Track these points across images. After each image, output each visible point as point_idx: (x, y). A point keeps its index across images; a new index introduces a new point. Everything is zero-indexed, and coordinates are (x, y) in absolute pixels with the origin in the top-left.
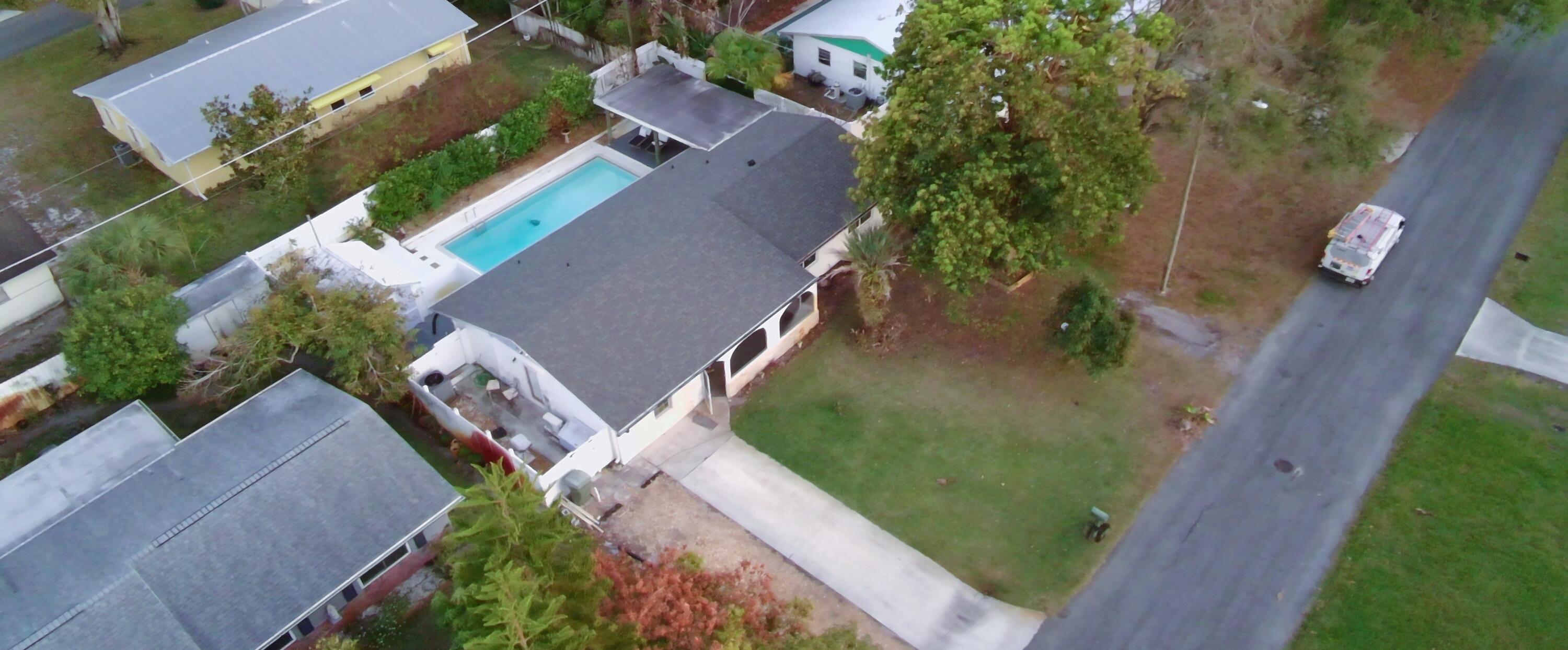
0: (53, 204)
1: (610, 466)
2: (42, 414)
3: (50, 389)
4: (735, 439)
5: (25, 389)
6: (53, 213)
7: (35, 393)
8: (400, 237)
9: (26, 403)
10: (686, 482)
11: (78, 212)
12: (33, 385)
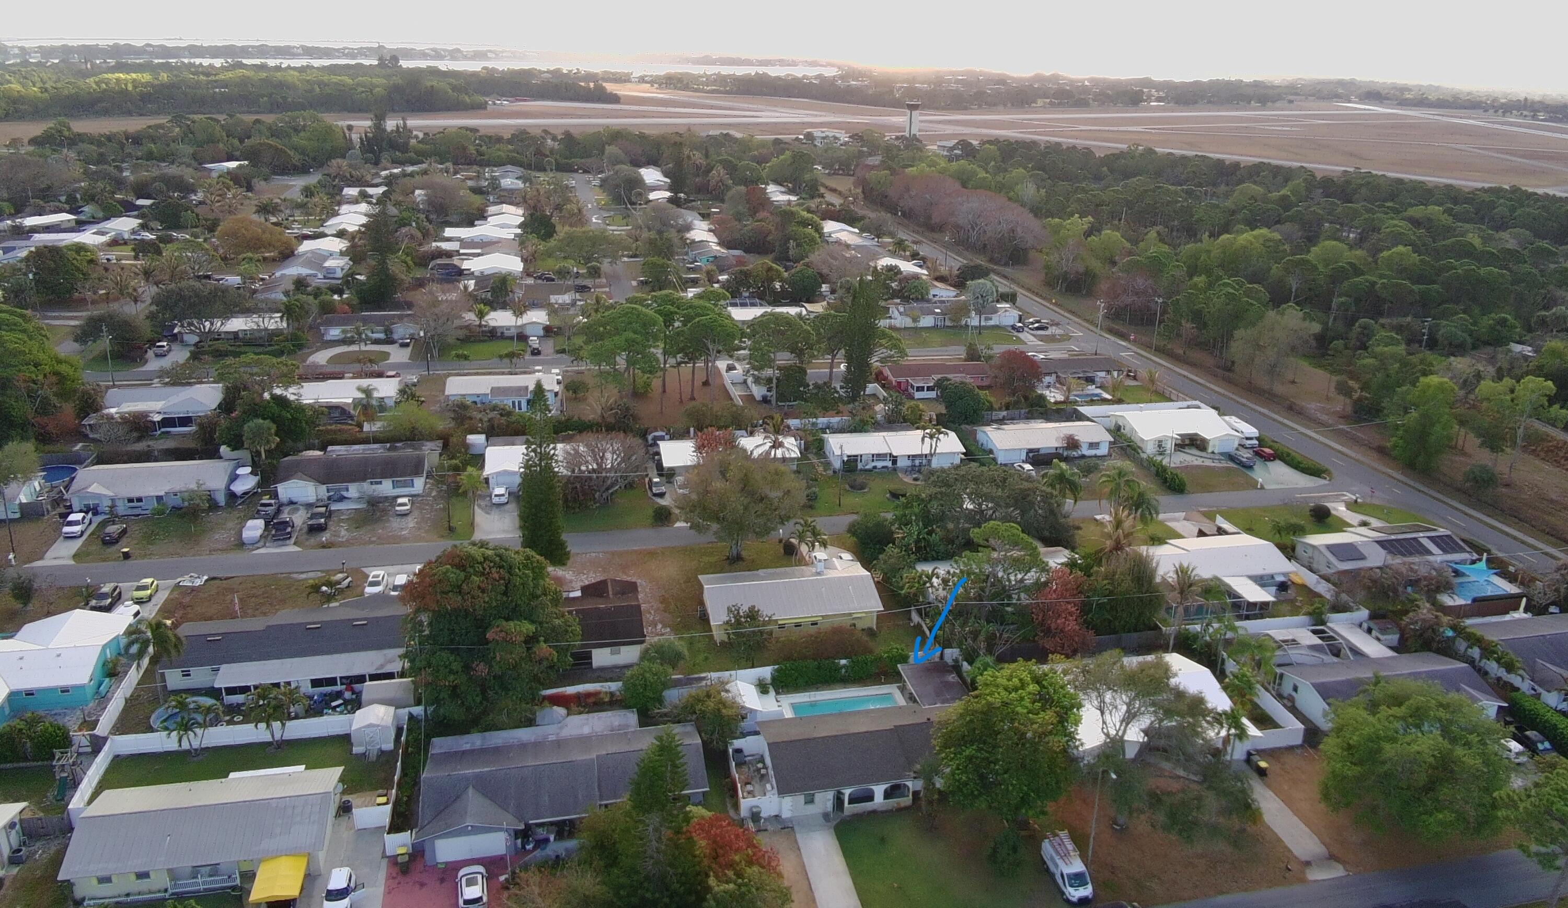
0: (661, 622)
1: (776, 816)
2: (604, 703)
3: (612, 694)
4: (832, 831)
5: (604, 690)
6: (659, 626)
7: (606, 693)
8: (777, 693)
9: (602, 696)
10: (798, 836)
11: (668, 630)
12: (607, 690)
